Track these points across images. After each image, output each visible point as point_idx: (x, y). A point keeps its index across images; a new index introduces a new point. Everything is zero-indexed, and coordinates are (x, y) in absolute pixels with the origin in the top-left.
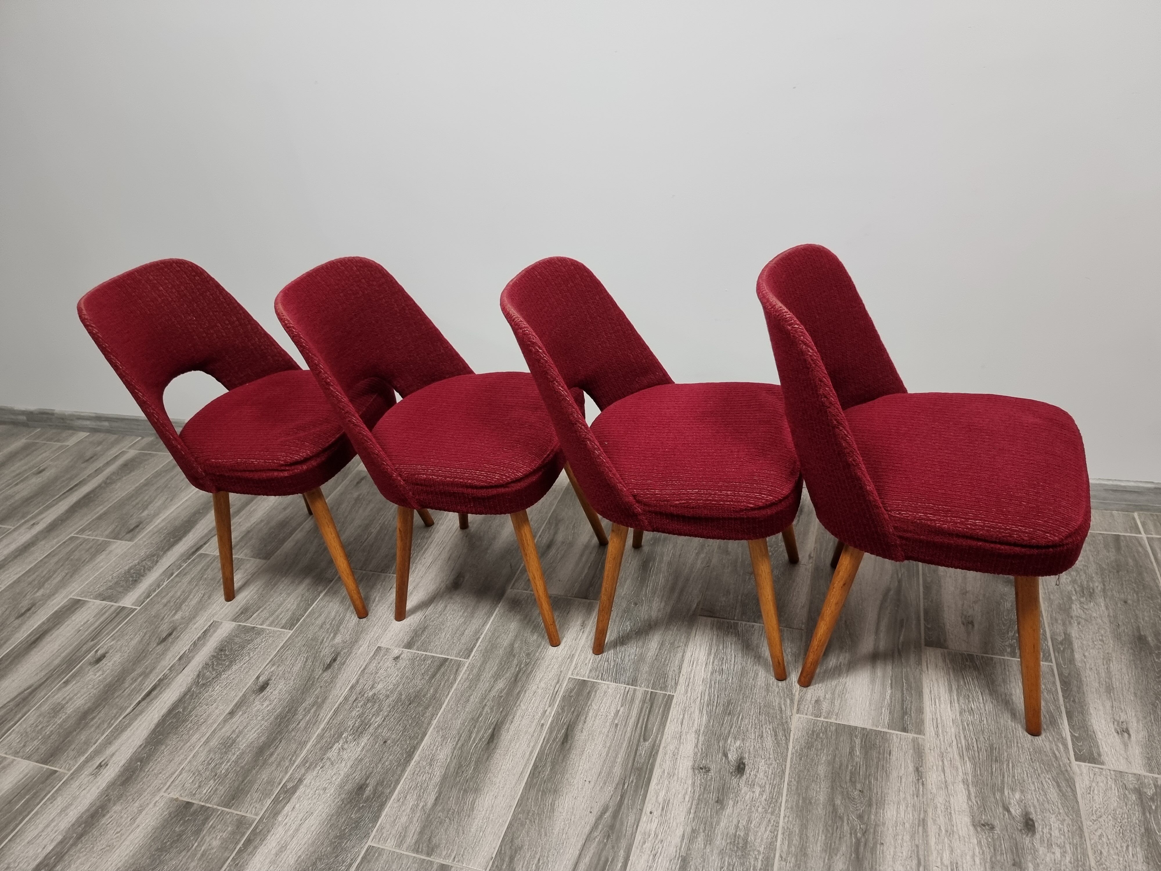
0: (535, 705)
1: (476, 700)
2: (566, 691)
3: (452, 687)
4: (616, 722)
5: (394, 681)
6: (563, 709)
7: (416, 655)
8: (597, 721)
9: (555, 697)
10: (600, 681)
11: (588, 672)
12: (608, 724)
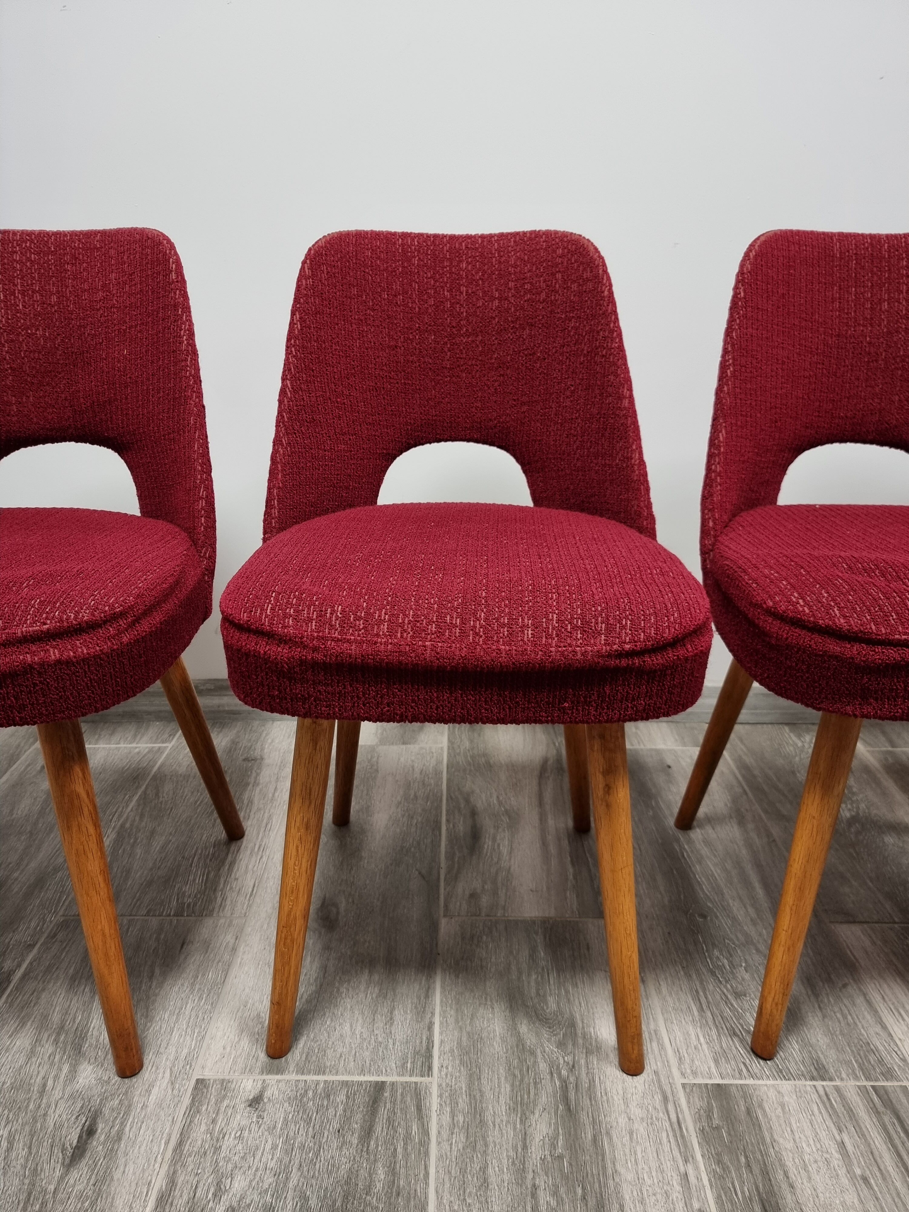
0: (654, 1165)
1: (506, 1177)
2: (698, 1118)
3: (427, 1154)
4: (858, 1172)
5: (271, 1164)
6: (719, 1162)
7: (301, 1085)
8: (816, 1177)
9: (683, 1136)
10: (750, 1082)
11: (712, 1065)
12: (845, 1181)
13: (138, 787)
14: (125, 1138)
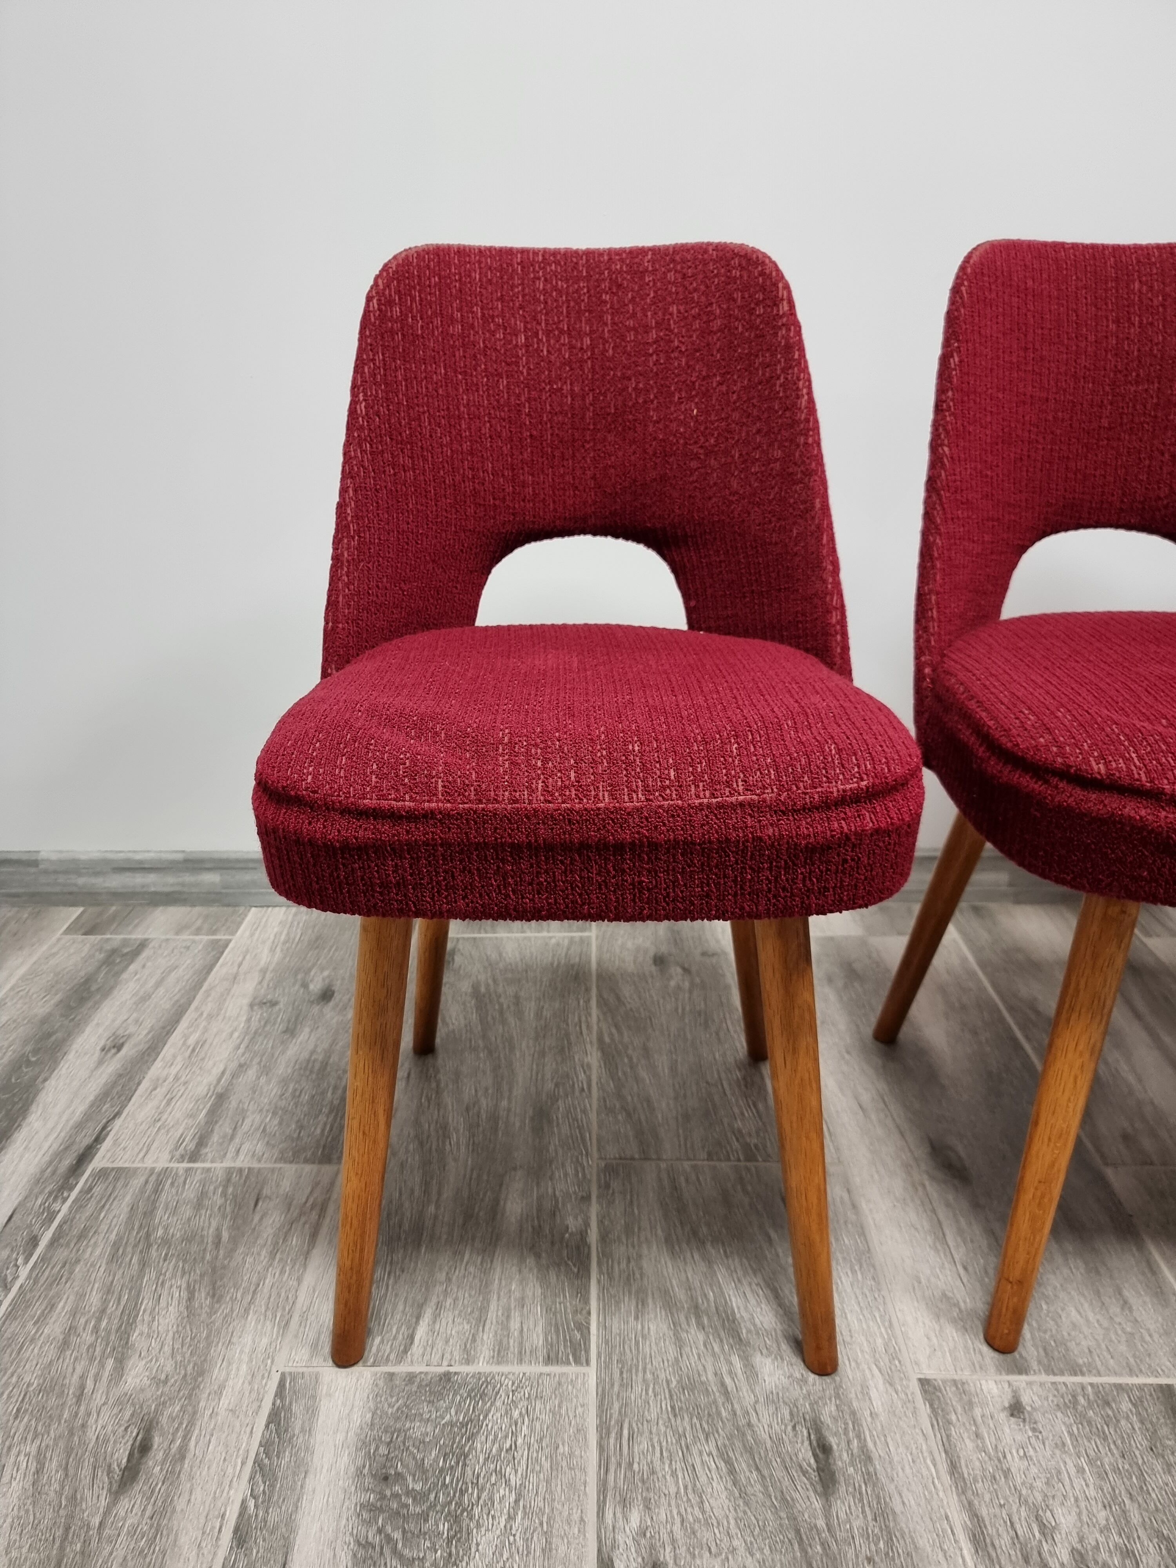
7: (1063, 1389)
13: (588, 990)
14: (875, 1455)
